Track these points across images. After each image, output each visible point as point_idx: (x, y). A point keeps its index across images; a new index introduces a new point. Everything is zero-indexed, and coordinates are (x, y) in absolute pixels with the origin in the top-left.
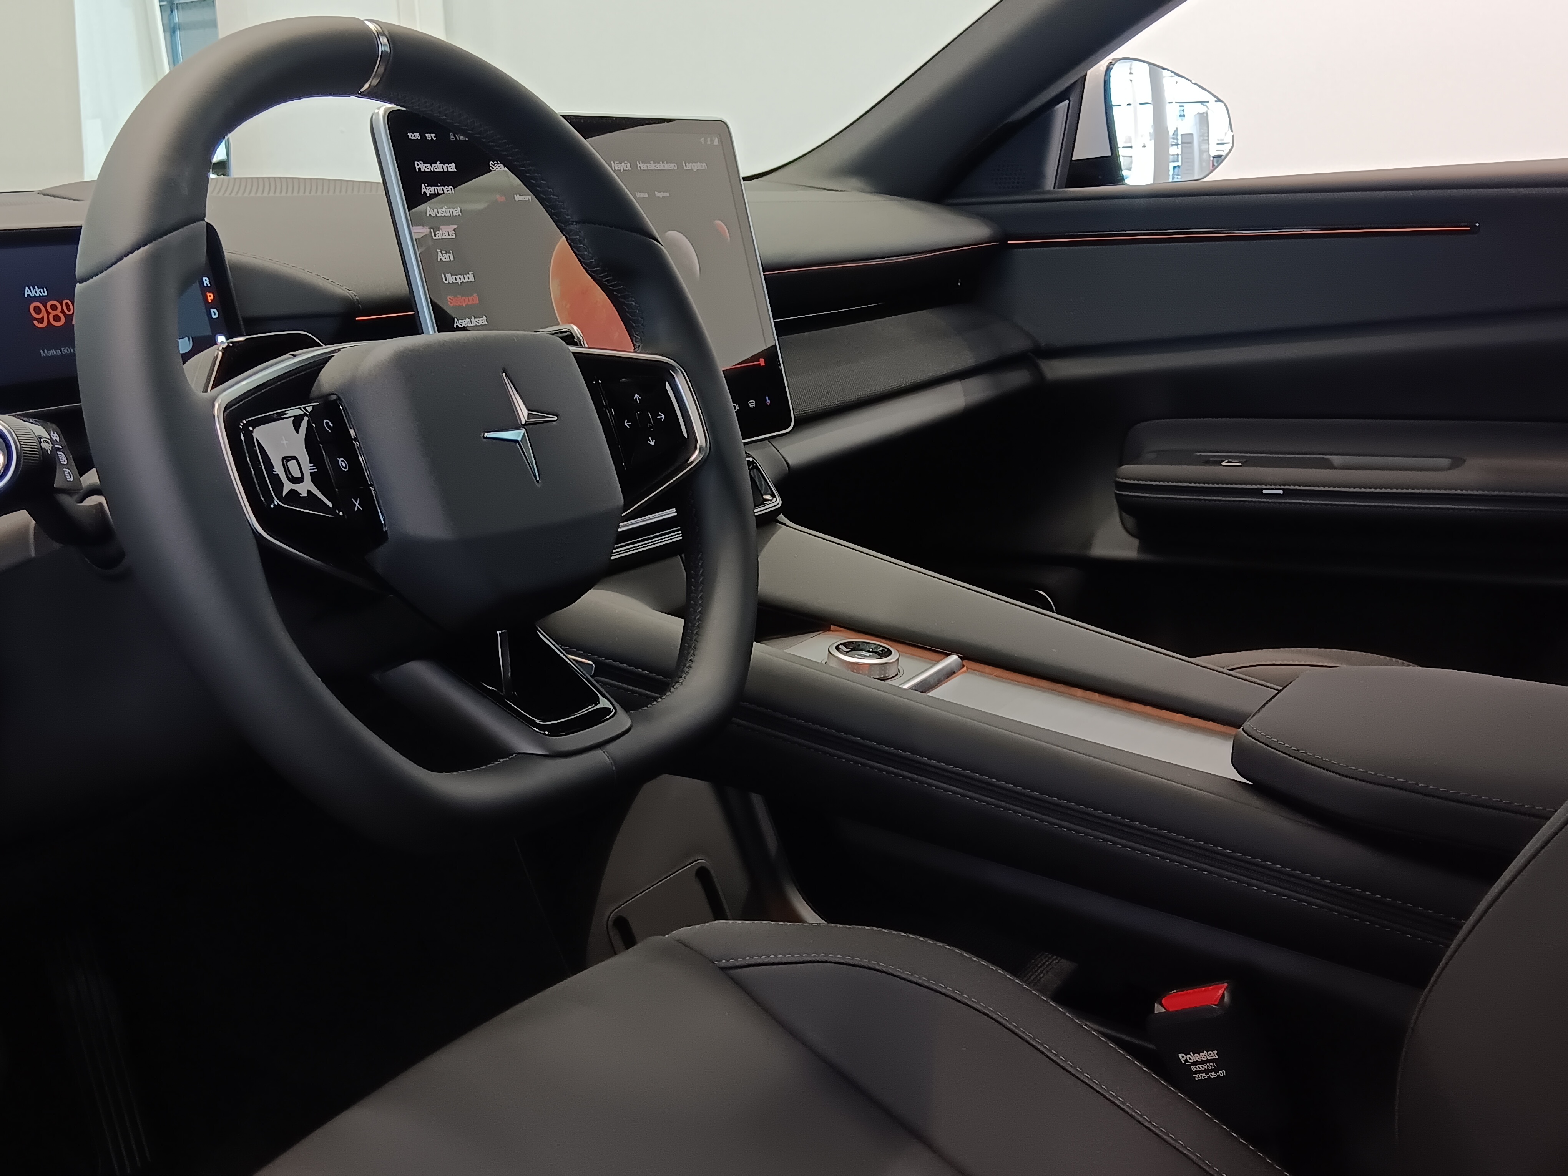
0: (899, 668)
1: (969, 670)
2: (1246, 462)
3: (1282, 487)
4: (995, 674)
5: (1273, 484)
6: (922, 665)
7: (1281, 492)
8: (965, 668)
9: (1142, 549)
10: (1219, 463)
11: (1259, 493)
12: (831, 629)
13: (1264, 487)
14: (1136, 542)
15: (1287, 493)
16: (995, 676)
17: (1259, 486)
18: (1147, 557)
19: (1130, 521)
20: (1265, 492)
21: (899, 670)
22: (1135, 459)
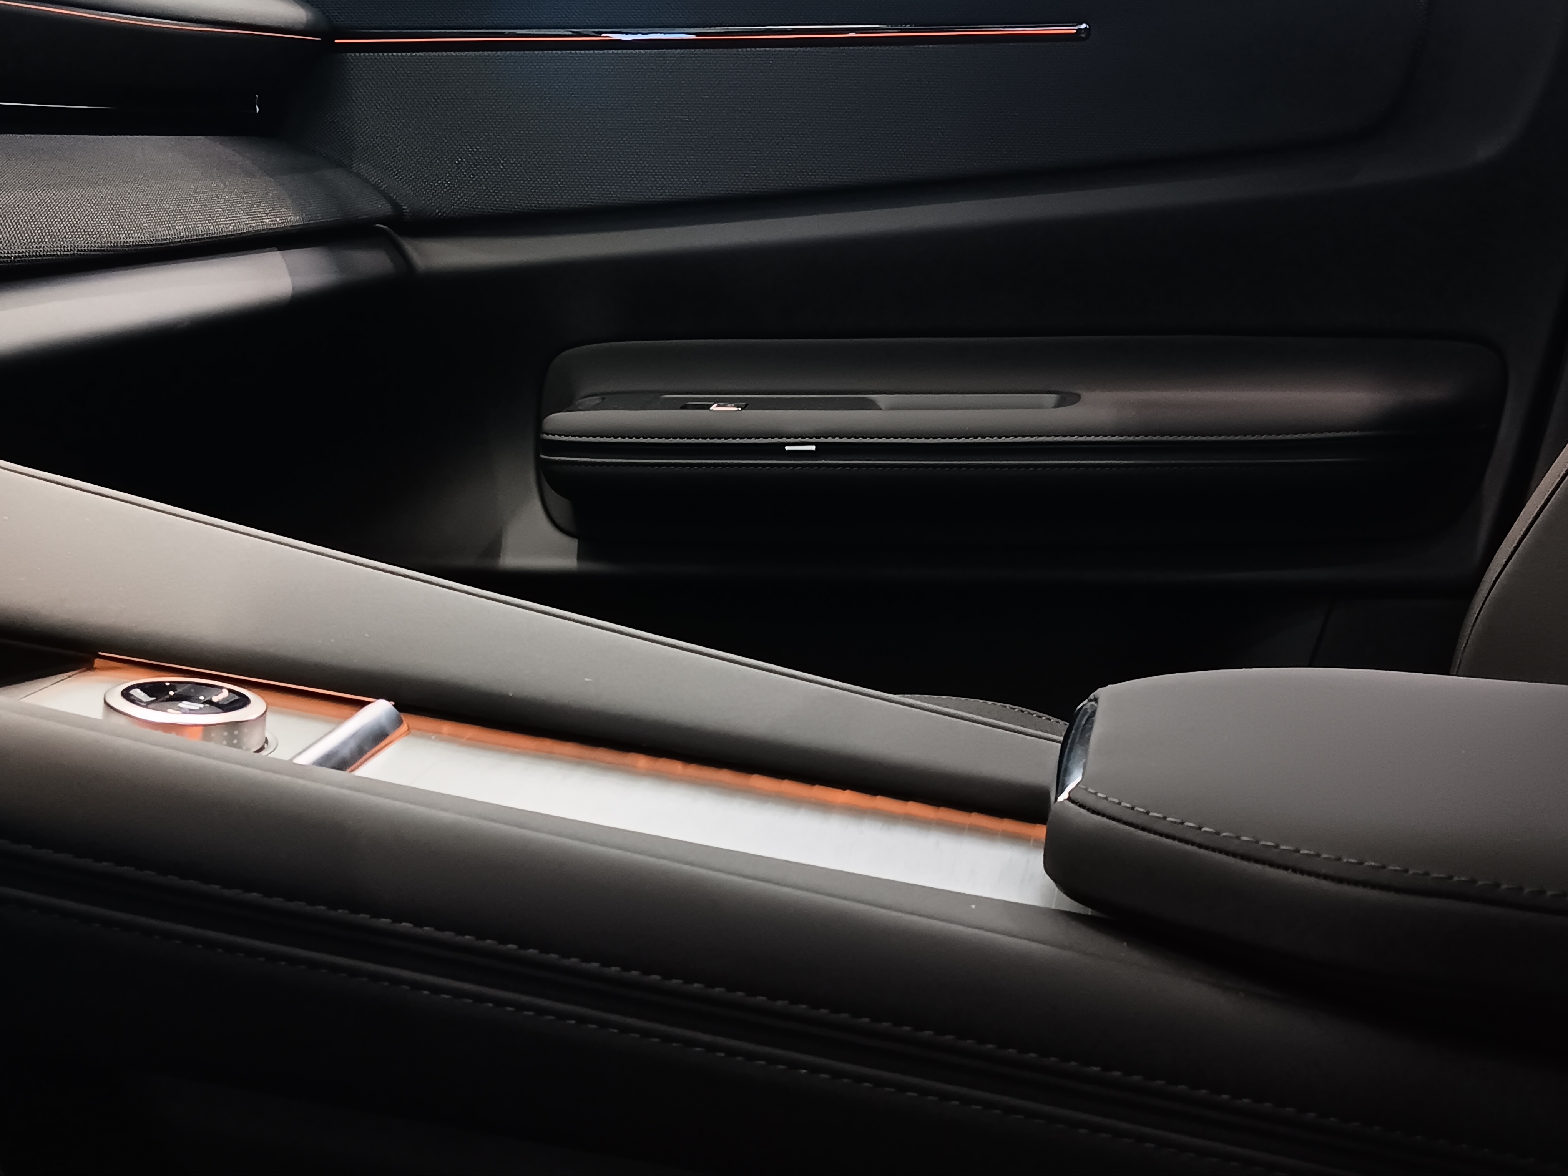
0: (267, 735)
1: (413, 731)
2: (747, 405)
3: (814, 440)
4: (467, 737)
5: (800, 436)
6: (313, 727)
7: (813, 448)
8: (404, 727)
9: (581, 556)
10: (708, 407)
11: (777, 450)
12: (95, 665)
13: (784, 440)
14: (572, 544)
15: (823, 450)
16: (468, 739)
17: (776, 440)
18: (591, 567)
19: (562, 506)
20: (787, 448)
21: (266, 739)
22: (567, 405)
